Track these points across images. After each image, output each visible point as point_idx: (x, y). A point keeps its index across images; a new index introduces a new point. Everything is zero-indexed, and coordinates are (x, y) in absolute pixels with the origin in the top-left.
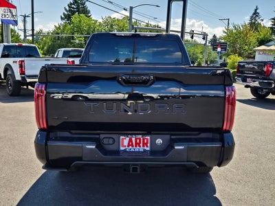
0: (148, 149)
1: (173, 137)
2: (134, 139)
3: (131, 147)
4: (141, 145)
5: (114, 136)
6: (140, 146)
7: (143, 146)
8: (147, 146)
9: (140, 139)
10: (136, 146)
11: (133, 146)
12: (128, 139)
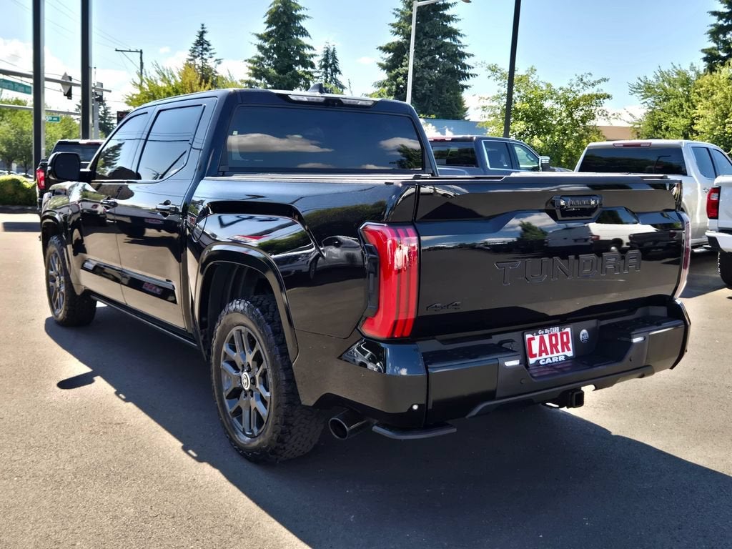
0: (570, 354)
1: (604, 323)
2: (546, 337)
3: (544, 354)
4: (559, 347)
5: (515, 336)
6: (558, 352)
7: (563, 351)
8: (569, 350)
9: (556, 335)
10: (552, 353)
11: (547, 354)
12: (537, 338)
